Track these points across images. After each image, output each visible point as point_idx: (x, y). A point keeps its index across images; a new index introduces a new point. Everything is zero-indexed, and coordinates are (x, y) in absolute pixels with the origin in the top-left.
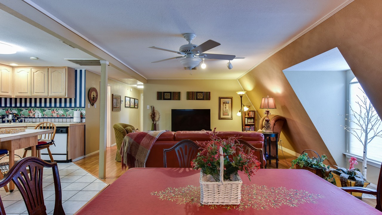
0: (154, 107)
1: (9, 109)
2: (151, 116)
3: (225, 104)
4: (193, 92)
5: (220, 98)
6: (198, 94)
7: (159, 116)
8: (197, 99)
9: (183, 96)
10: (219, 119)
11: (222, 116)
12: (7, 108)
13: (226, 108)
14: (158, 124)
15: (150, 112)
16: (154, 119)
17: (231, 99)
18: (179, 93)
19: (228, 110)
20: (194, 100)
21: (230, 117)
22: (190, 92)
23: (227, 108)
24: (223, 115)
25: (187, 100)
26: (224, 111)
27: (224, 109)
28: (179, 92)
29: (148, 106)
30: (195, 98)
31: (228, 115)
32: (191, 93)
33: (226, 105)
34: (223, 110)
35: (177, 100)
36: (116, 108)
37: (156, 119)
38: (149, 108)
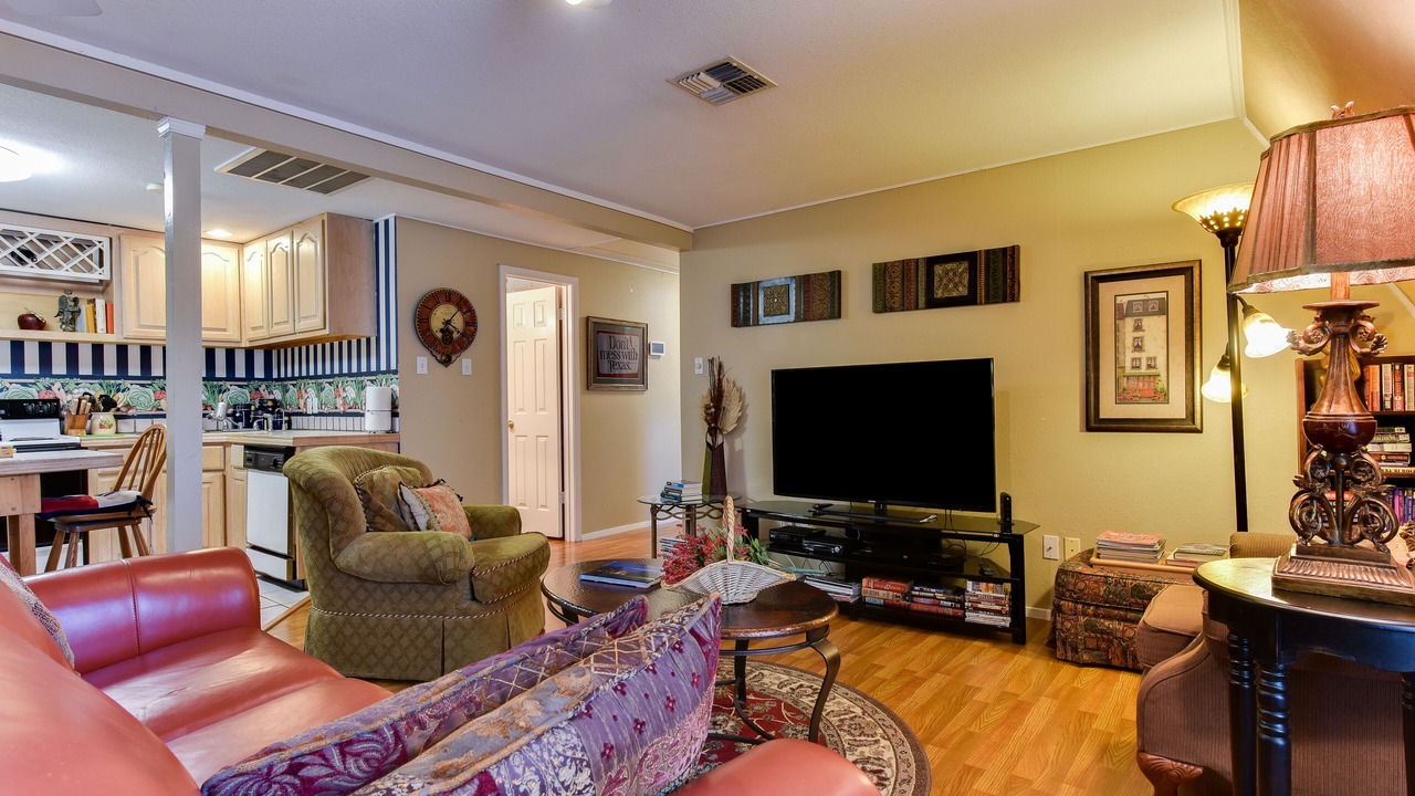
0: (720, 366)
1: (263, 387)
2: (707, 408)
3: (1129, 323)
4: (905, 263)
5: (1093, 282)
6: (938, 269)
7: (743, 409)
8: (933, 303)
9: (858, 292)
10: (1089, 429)
11: (1109, 409)
12: (254, 384)
13: (1138, 348)
14: (742, 451)
15: (704, 390)
16: (716, 422)
17: (1180, 280)
18: (835, 277)
19: (1161, 362)
20: (917, 308)
21: (1175, 409)
22: (893, 264)
23: (1154, 345)
24: (1122, 397)
25: (876, 311)
26: (1128, 371)
27: (1128, 356)
28: (832, 274)
29: (699, 361)
30: (922, 300)
31: (1162, 397)
32: (898, 271)
33: (1138, 328)
34: (1118, 366)
35: (821, 318)
36: (609, 375)
37: (730, 422)
38: (701, 371)
